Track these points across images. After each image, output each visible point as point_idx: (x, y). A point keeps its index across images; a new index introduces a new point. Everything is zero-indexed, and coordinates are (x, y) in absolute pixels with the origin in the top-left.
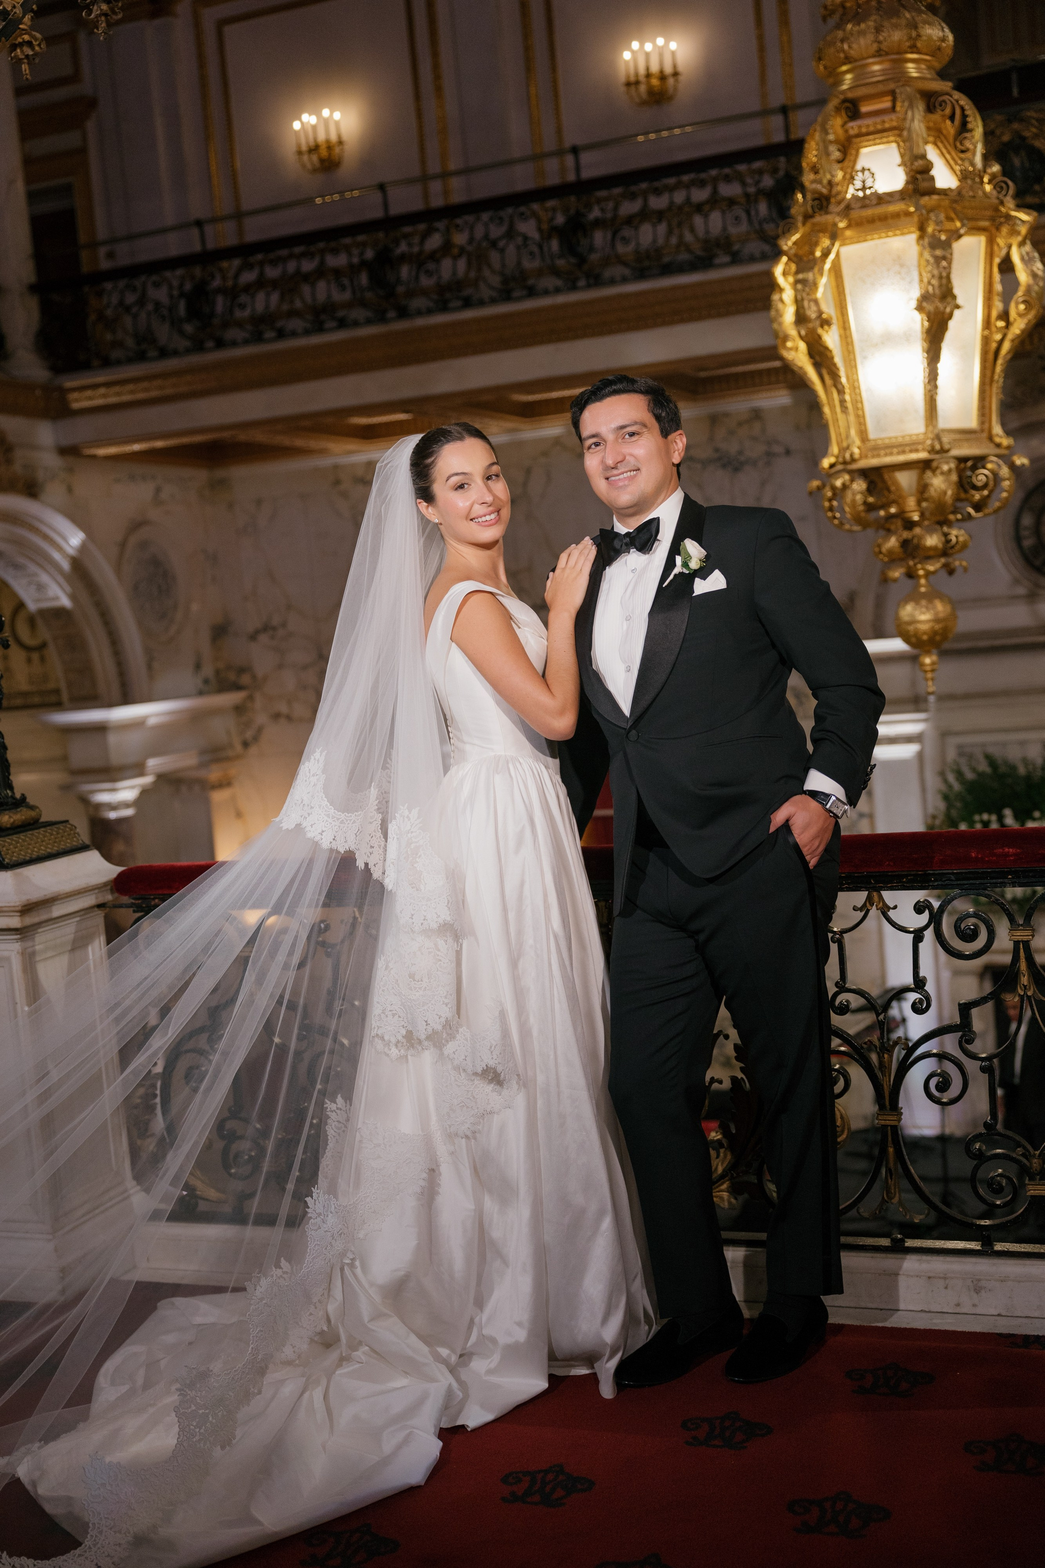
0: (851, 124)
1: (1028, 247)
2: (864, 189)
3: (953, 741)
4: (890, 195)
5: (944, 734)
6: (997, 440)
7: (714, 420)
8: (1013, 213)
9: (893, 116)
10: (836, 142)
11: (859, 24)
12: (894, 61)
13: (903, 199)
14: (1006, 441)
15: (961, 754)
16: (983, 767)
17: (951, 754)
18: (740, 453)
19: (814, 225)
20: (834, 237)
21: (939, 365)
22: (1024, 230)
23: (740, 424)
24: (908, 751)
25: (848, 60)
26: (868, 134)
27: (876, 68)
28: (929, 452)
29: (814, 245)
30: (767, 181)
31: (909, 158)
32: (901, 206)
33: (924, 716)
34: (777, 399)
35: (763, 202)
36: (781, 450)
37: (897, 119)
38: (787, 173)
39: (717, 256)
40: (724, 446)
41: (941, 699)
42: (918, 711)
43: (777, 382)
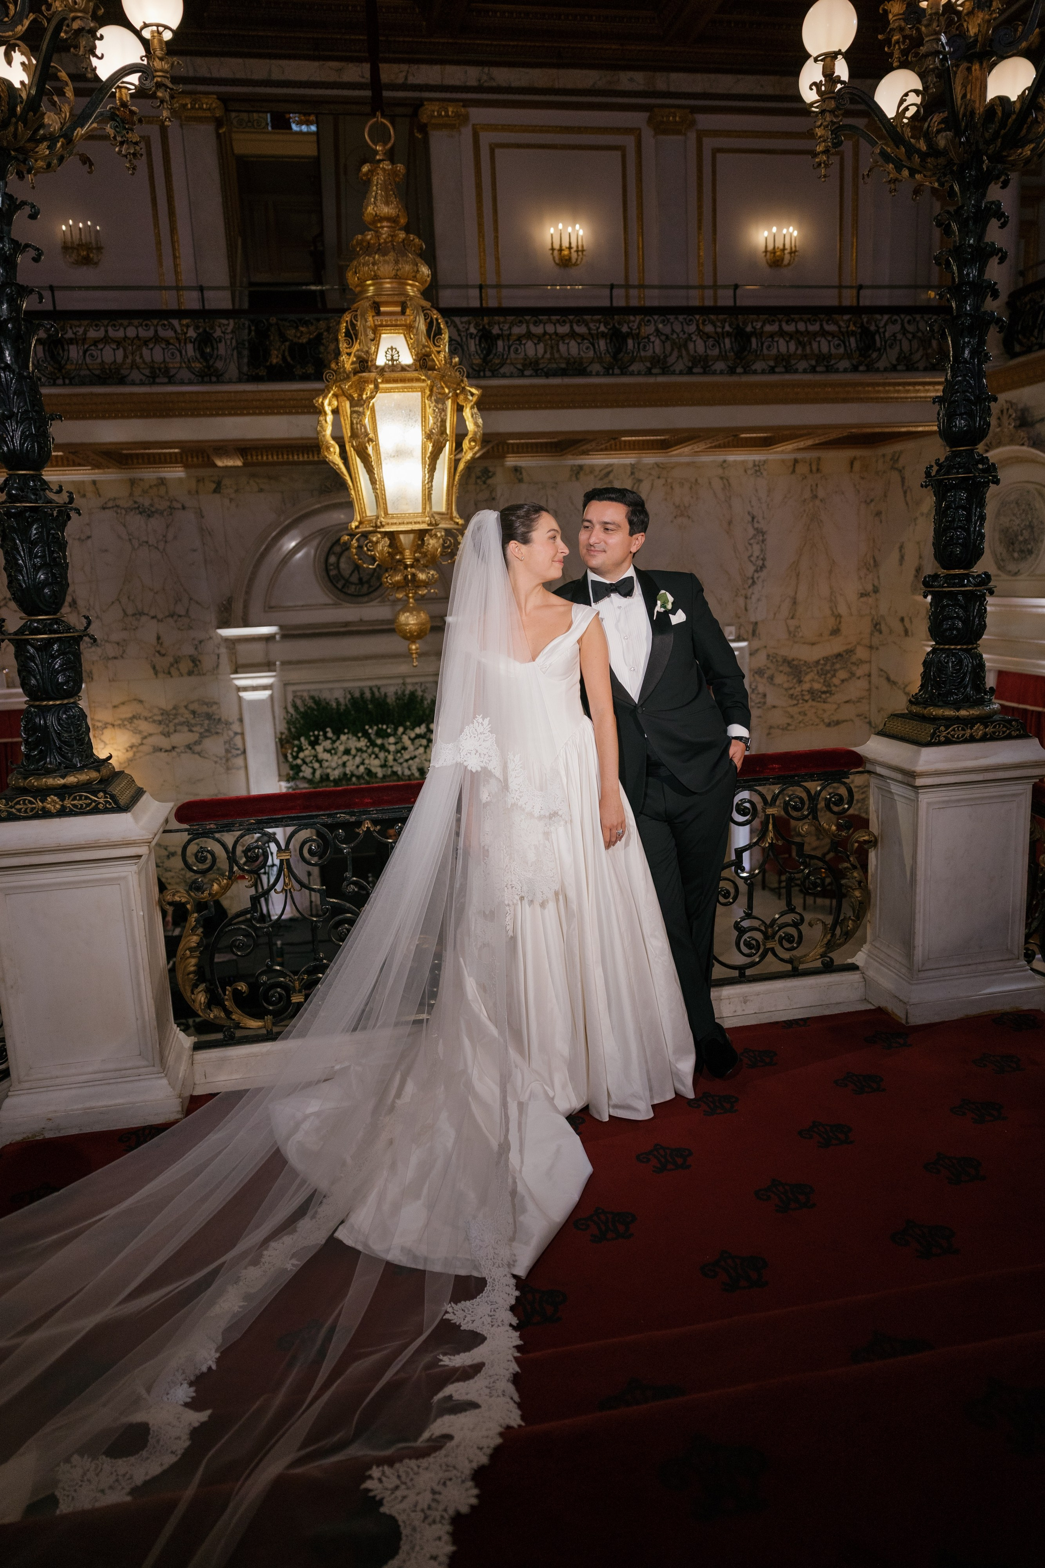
0: (376, 318)
1: (476, 410)
2: (392, 360)
3: (291, 689)
4: (409, 366)
5: (286, 685)
6: (455, 518)
7: (133, 482)
8: (469, 388)
9: (403, 318)
10: (370, 327)
11: (384, 256)
12: (400, 283)
13: (416, 370)
15: (294, 697)
16: (311, 703)
17: (290, 697)
18: (152, 505)
19: (361, 377)
20: (377, 388)
21: (435, 474)
22: (475, 399)
23: (151, 487)
24: (265, 694)
25: (375, 277)
26: (387, 326)
27: (388, 286)
29: (362, 390)
30: (192, 333)
31: (418, 345)
32: (415, 374)
33: (274, 674)
34: (176, 473)
35: (190, 347)
36: (179, 506)
37: (406, 320)
38: (205, 331)
39: (158, 376)
40: (140, 500)
41: (283, 663)
42: (269, 671)
43: (177, 463)
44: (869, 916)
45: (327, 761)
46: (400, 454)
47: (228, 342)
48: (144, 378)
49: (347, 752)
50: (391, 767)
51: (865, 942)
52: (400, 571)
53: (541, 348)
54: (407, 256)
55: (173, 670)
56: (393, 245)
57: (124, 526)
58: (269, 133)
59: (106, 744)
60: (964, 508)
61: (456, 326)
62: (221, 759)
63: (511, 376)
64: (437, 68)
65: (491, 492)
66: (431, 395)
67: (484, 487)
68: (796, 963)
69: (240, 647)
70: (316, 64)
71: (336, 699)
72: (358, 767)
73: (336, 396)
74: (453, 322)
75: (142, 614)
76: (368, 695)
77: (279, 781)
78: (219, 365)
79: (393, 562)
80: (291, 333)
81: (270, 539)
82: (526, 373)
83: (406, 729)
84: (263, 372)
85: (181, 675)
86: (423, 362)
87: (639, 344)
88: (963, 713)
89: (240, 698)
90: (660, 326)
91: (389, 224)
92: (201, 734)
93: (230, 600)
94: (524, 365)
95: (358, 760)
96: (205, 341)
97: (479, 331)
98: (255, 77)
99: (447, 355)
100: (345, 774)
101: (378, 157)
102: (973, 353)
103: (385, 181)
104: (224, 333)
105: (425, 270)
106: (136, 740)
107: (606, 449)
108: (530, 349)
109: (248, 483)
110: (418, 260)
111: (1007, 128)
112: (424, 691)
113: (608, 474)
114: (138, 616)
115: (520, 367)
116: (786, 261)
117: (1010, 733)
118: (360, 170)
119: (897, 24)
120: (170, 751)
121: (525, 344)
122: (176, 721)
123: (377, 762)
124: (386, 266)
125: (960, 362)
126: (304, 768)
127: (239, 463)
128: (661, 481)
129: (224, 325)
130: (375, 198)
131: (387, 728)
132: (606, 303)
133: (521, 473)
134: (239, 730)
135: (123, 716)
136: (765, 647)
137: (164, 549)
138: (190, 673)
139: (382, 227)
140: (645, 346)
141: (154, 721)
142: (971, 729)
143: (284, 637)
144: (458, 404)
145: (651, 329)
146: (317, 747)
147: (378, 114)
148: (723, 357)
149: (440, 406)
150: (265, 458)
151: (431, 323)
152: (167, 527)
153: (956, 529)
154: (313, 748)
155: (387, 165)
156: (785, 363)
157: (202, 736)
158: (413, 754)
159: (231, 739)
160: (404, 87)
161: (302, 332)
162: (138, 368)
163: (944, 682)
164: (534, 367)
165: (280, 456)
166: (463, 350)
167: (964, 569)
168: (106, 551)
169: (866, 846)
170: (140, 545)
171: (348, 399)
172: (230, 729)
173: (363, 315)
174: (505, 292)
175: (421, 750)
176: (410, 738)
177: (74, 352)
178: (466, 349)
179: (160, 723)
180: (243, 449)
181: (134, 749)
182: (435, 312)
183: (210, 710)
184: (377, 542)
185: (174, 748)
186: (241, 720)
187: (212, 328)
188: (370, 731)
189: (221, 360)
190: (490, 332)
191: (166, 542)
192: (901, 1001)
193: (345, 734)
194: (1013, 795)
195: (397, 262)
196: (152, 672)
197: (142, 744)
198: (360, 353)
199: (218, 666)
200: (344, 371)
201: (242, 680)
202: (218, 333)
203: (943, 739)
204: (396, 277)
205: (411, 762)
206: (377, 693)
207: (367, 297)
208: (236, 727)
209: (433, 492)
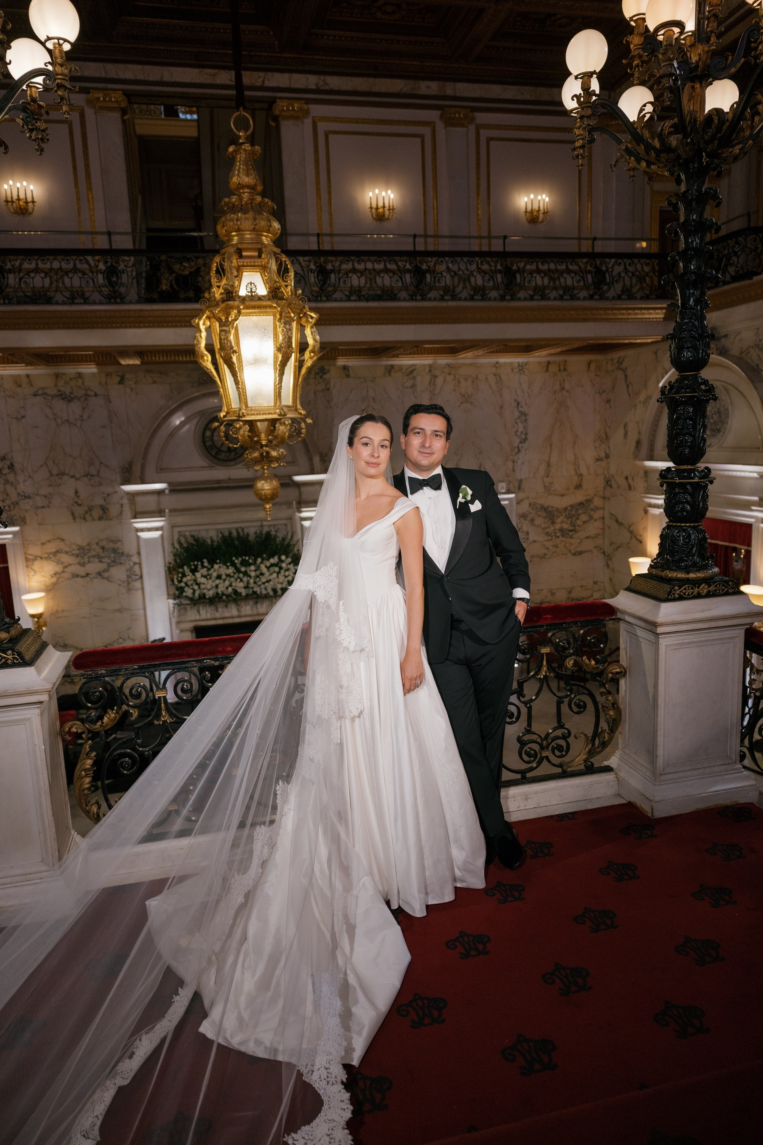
0: (239, 260)
1: (314, 329)
2: (251, 292)
3: (176, 530)
4: (263, 296)
5: (173, 527)
6: (300, 411)
7: (57, 376)
8: (309, 313)
9: (259, 260)
10: (235, 267)
11: (245, 214)
12: (257, 235)
13: (269, 300)
14: (303, 412)
15: (179, 536)
16: (191, 540)
17: (176, 537)
18: (71, 393)
19: (227, 305)
20: (239, 313)
21: (284, 377)
22: (313, 321)
23: (71, 379)
24: (157, 534)
25: (238, 230)
26: (247, 266)
27: (248, 236)
28: (279, 415)
29: (228, 315)
30: (102, 266)
31: (270, 281)
32: (269, 303)
33: (164, 519)
34: (90, 369)
35: (100, 277)
36: (92, 394)
37: (261, 262)
38: (112, 264)
39: (76, 298)
40: (63, 389)
41: (171, 511)
42: (161, 517)
43: (91, 361)
44: (620, 729)
45: (204, 584)
46: (257, 361)
47: (130, 274)
48: (65, 299)
49: (219, 577)
50: (252, 588)
51: (617, 749)
52: (257, 449)
53: (363, 280)
54: (263, 215)
55: (88, 517)
56: (252, 206)
57: (51, 408)
58: (162, 119)
59: (35, 572)
60: (691, 419)
61: (300, 263)
62: (123, 582)
63: (341, 300)
64: (286, 75)
65: (326, 384)
66: (280, 319)
67: (321, 380)
68: (565, 767)
69: (139, 499)
70: (197, 70)
71: (211, 537)
72: (227, 588)
73: (208, 318)
74: (298, 260)
75: (63, 474)
76: (235, 534)
77: (168, 599)
78: (122, 290)
79: (253, 443)
80: (177, 267)
81: (161, 418)
82: (352, 298)
83: (263, 560)
84: (156, 296)
85: (94, 520)
86: (275, 294)
87: (435, 278)
88: (692, 575)
89: (138, 537)
90: (450, 265)
91: (249, 191)
92: (108, 564)
93: (131, 464)
94: (351, 292)
95: (227, 583)
96: (112, 272)
97: (317, 267)
98: (151, 79)
99: (293, 289)
100: (217, 594)
101: (241, 141)
102: (696, 302)
103: (246, 158)
104: (126, 266)
105: (276, 225)
106: (59, 568)
107: (411, 354)
108: (355, 280)
109: (145, 376)
110: (271, 217)
111: (722, 133)
112: (276, 531)
113: (412, 371)
114: (61, 476)
115: (347, 293)
116: (540, 219)
117: (727, 591)
118: (227, 150)
119: (637, 52)
120: (85, 577)
121: (351, 277)
122: (90, 554)
123: (241, 585)
124: (247, 222)
125: (687, 308)
126: (186, 589)
127: (138, 362)
128: (452, 377)
129: (126, 261)
130: (239, 171)
131: (249, 559)
132: (411, 248)
133: (348, 371)
134: (137, 561)
135: (49, 551)
136: (528, 498)
137: (81, 426)
138: (100, 518)
139: (244, 193)
140: (439, 280)
141: (73, 555)
142: (698, 588)
143: (172, 491)
144: (301, 325)
145: (443, 267)
146: (196, 574)
147: (241, 108)
148: (496, 287)
149: (287, 326)
150: (157, 358)
151: (281, 264)
152: (84, 409)
153: (685, 435)
154: (194, 574)
155: (247, 147)
156: (541, 293)
157: (109, 566)
158: (268, 578)
159: (132, 568)
160: (262, 88)
161: (185, 267)
162: (61, 292)
163: (677, 552)
164: (357, 294)
165: (169, 358)
166: (305, 281)
167: (691, 464)
168: (36, 427)
169: (617, 676)
170: (63, 422)
171: (217, 320)
172: (130, 560)
173: (229, 258)
174: (336, 239)
175: (275, 575)
176: (266, 567)
177: (12, 279)
178: (307, 280)
179: (77, 556)
180: (140, 352)
181: (58, 576)
182: (284, 256)
183: (115, 546)
184: (240, 428)
185: (88, 575)
186: (139, 553)
187: (117, 262)
188: (236, 561)
189: (124, 286)
190: (325, 268)
191: (82, 420)
192: (647, 798)
193: (217, 563)
194: (731, 638)
195: (255, 219)
196: (71, 517)
197: (64, 572)
198: (226, 286)
199: (121, 513)
200: (215, 300)
201: (140, 523)
202: (122, 267)
203: (677, 596)
204: (254, 230)
205: (267, 584)
206: (241, 533)
207: (232, 245)
208: (135, 559)
209: (282, 391)
